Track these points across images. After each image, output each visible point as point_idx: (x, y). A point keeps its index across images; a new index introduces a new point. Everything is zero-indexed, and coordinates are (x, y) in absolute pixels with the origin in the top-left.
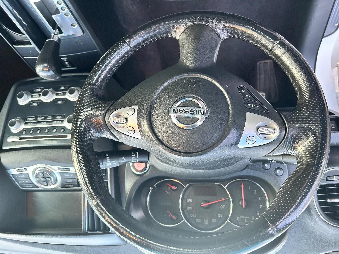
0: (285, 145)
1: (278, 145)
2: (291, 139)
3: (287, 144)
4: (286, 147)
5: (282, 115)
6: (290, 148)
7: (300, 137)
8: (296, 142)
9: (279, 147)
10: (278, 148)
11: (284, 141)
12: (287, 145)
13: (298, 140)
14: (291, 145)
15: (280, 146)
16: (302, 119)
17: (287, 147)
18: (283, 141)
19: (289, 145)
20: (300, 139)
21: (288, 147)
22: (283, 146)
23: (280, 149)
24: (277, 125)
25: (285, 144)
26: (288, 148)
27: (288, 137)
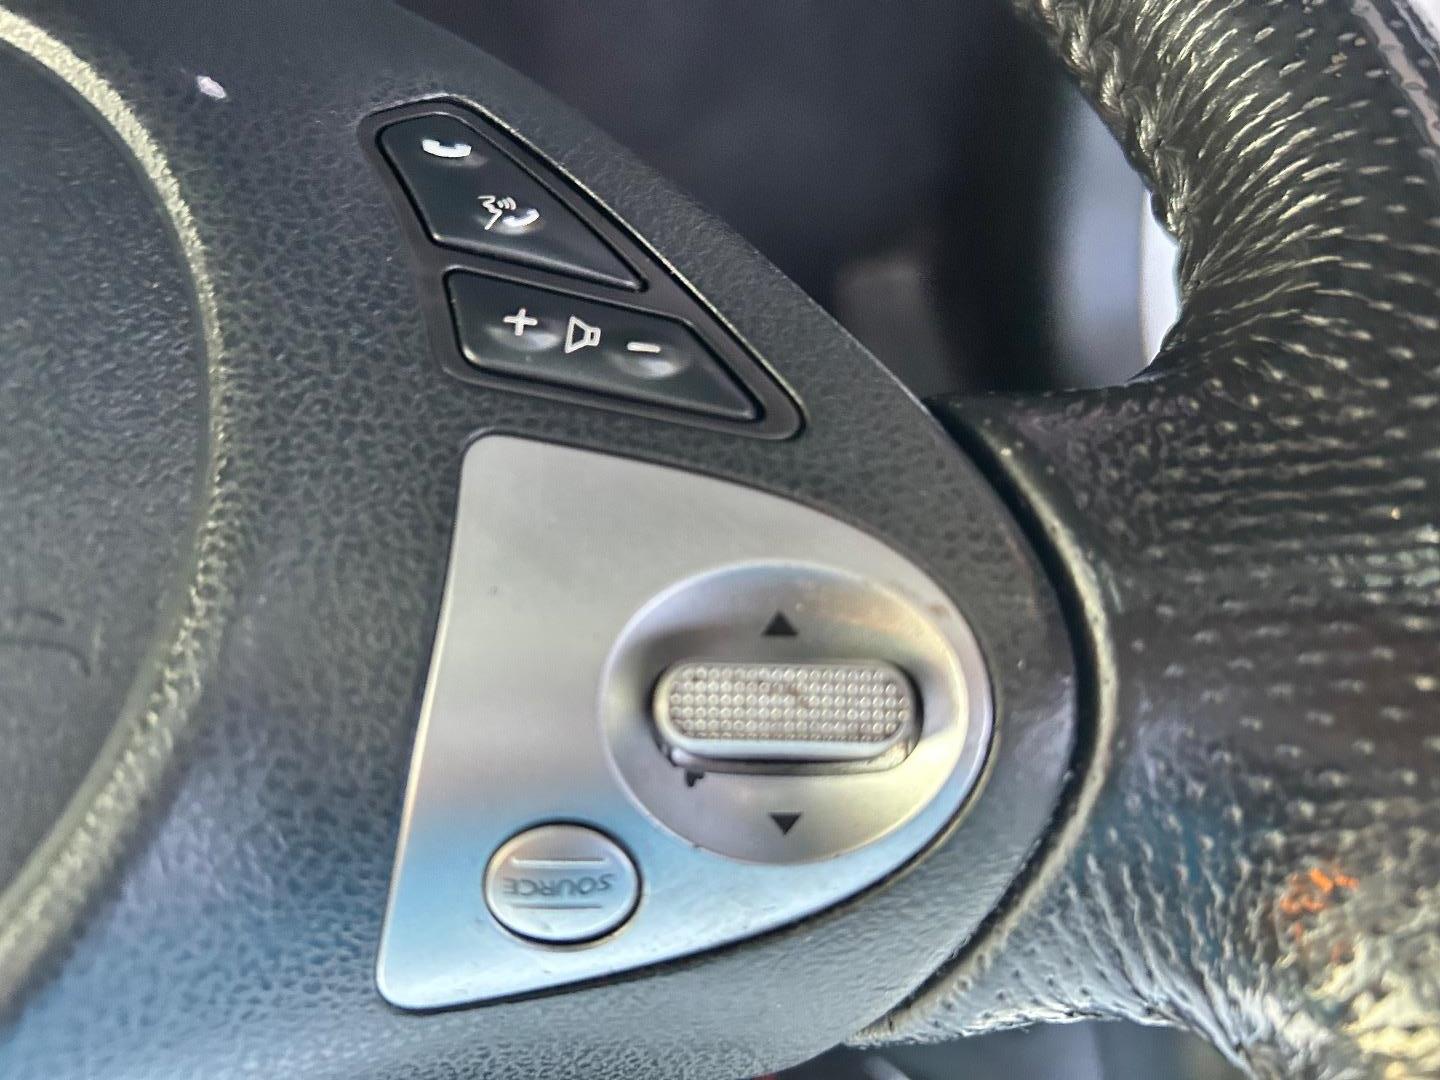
0: (1096, 914)
1: (983, 911)
2: (1172, 821)
3: (1118, 898)
4: (1106, 941)
5: (1006, 452)
6: (1163, 953)
7: (1308, 779)
8: (1257, 859)
9: (998, 942)
10: (987, 951)
11: (1079, 855)
12: (1121, 910)
13: (1281, 822)
14: (1172, 906)
15: (1017, 933)
16: (1298, 482)
17: (1116, 936)
18: (1057, 859)
19: (1147, 899)
20: (1307, 809)
21: (1129, 932)
22: (1063, 918)
23: (1019, 965)
24: (936, 611)
25: (1084, 891)
26: (1137, 949)
27: (1134, 781)
